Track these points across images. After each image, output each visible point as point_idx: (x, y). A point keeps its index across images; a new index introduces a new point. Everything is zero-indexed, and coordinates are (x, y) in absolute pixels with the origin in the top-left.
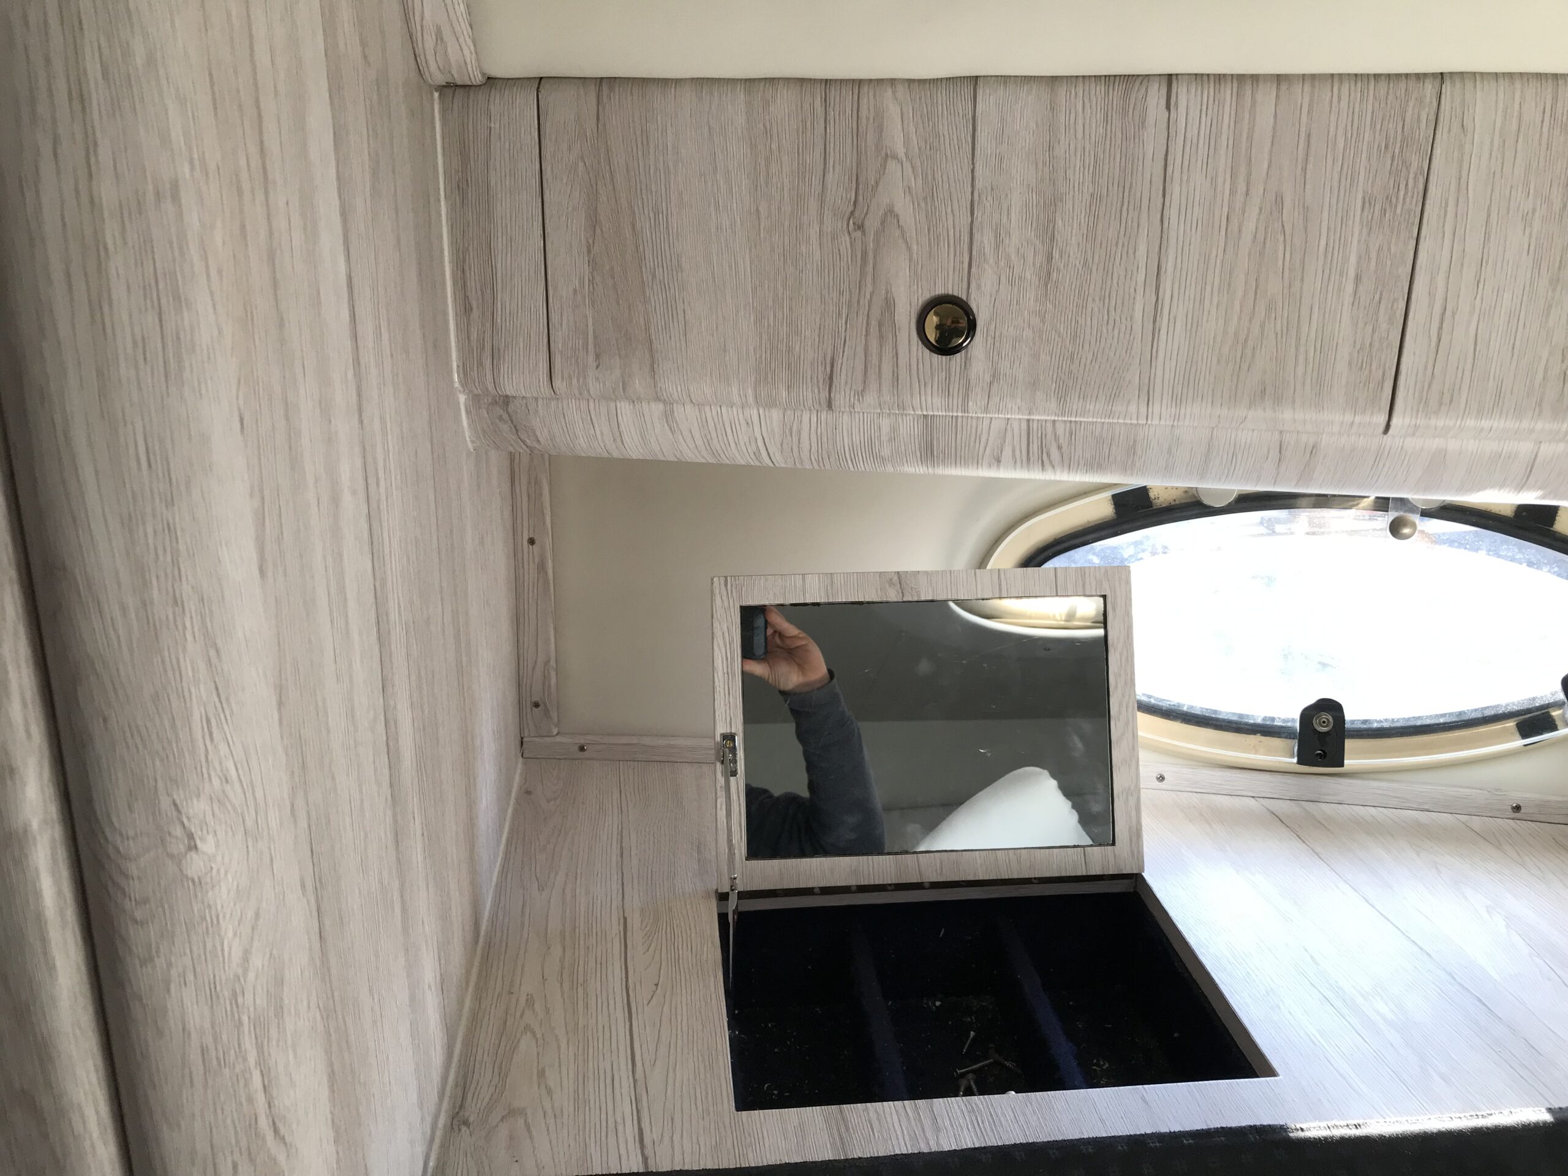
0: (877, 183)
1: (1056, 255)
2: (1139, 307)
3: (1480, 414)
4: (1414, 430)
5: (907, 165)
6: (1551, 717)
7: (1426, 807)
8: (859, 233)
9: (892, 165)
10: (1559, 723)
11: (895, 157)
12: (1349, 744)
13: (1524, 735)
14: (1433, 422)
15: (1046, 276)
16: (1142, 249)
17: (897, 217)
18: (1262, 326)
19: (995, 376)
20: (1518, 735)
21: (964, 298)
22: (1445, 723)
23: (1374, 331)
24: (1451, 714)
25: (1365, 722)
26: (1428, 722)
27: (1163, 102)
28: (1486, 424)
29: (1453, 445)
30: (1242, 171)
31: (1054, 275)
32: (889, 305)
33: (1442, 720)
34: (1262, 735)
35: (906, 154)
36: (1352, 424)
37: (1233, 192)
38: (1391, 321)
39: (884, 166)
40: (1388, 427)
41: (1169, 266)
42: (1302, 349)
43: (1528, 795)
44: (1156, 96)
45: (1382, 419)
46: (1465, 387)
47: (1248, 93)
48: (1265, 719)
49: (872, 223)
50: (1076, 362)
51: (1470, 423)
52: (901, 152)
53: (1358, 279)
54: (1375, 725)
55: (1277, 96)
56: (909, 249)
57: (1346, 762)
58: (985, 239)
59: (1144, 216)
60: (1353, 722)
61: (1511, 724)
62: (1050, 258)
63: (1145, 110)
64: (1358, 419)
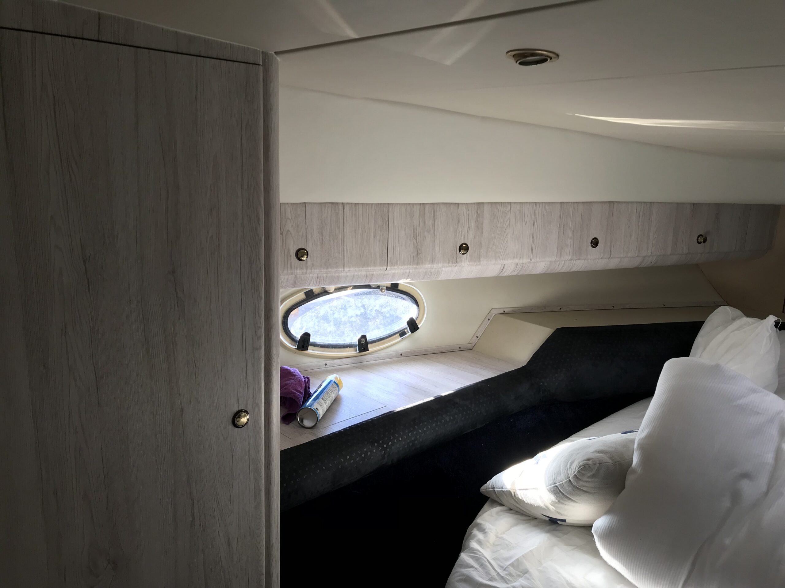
0: (285, 225)
1: (324, 238)
2: (341, 249)
3: (401, 265)
4: (391, 270)
5: (292, 221)
6: (405, 332)
7: (384, 358)
8: (282, 235)
9: (288, 220)
10: (407, 332)
11: (289, 219)
12: (369, 346)
13: (401, 337)
14: (394, 267)
15: (322, 243)
16: (340, 237)
17: (290, 231)
18: (364, 251)
19: (313, 264)
20: (400, 337)
21: (305, 248)
22: (386, 337)
23: (383, 251)
24: (387, 334)
25: (371, 339)
26: (383, 337)
27: (342, 207)
28: (402, 267)
29: (396, 271)
30: (358, 222)
31: (324, 243)
32: (289, 251)
33: (386, 336)
34: (349, 347)
35: (291, 218)
36: (381, 269)
37: (356, 225)
38: (385, 249)
39: (287, 220)
40: (387, 269)
41: (346, 240)
42: (371, 255)
43: (403, 351)
44: (341, 207)
45: (386, 267)
46: (399, 260)
47: (357, 206)
48: (350, 343)
49: (284, 234)
50: (329, 260)
51: (400, 267)
52: (290, 218)
53: (379, 241)
54: (373, 340)
55: (363, 207)
56: (293, 239)
57: (369, 350)
58: (309, 236)
59: (340, 229)
60: (368, 340)
61: (398, 335)
62: (323, 239)
63: (339, 209)
64: (382, 268)
